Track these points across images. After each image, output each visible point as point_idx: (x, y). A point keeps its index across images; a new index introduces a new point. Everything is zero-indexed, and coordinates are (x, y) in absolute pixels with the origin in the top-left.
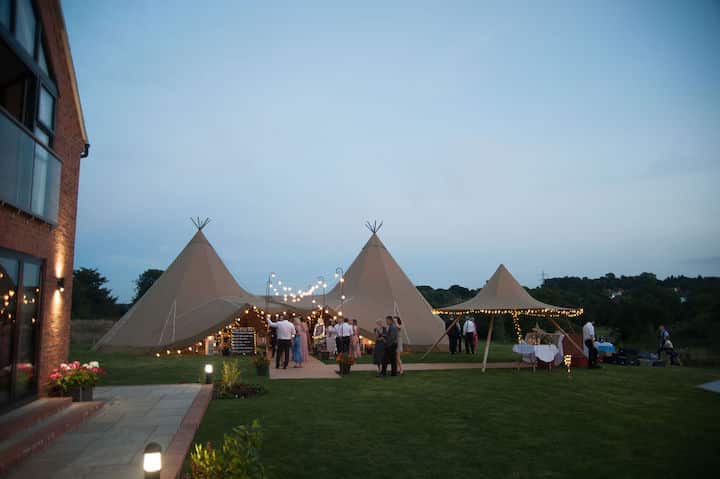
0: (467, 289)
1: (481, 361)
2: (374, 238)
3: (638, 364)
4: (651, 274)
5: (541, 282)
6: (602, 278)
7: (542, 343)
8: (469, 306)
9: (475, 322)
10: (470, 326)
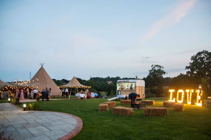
0: (67, 80)
1: (69, 98)
2: (42, 67)
3: (102, 98)
4: (119, 77)
5: (90, 79)
6: (106, 78)
7: (82, 93)
8: (67, 86)
9: (68, 90)
10: (67, 90)
